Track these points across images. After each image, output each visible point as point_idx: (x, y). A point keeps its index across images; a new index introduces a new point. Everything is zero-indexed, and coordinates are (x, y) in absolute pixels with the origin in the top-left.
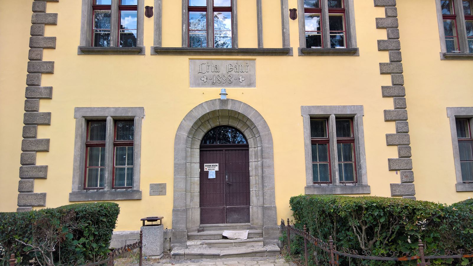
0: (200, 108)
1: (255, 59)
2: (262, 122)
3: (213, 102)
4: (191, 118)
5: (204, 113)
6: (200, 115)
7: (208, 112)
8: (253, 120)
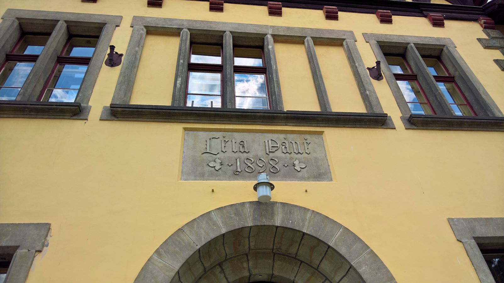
0: (204, 222)
1: (322, 133)
2: (367, 256)
3: (237, 208)
4: (177, 249)
5: (213, 236)
6: (203, 239)
7: (224, 231)
8: (343, 250)
